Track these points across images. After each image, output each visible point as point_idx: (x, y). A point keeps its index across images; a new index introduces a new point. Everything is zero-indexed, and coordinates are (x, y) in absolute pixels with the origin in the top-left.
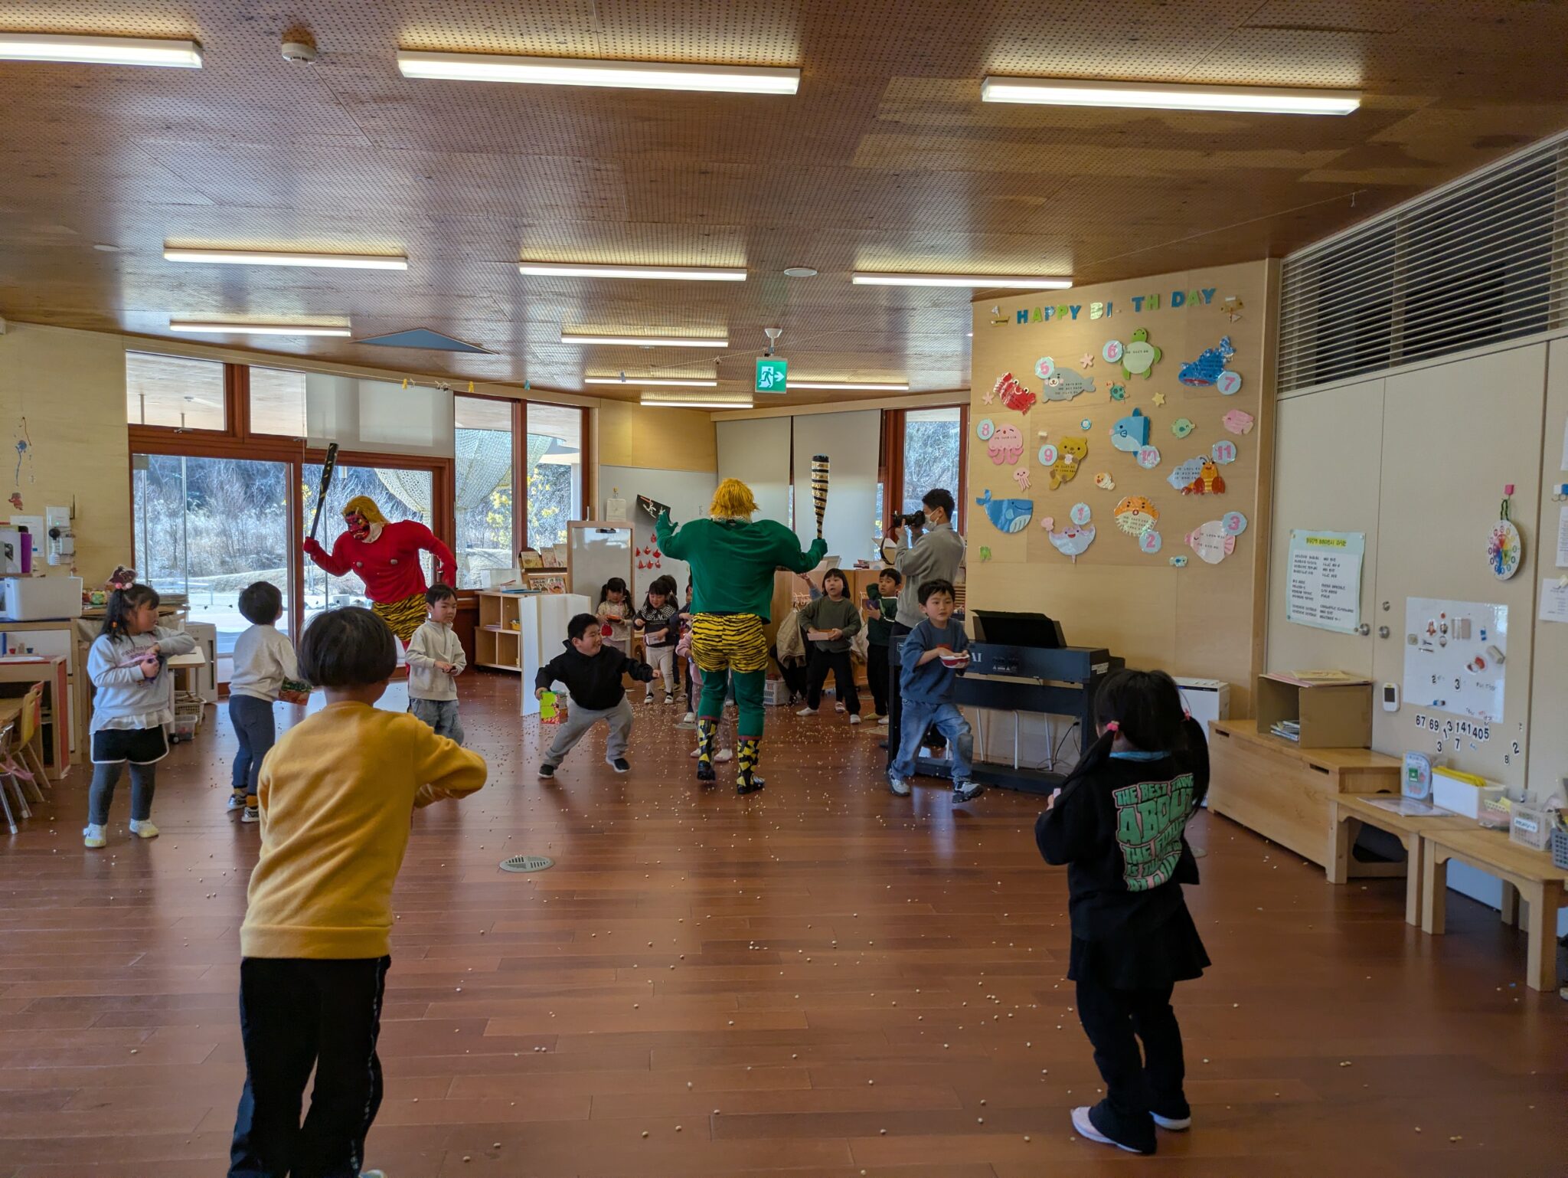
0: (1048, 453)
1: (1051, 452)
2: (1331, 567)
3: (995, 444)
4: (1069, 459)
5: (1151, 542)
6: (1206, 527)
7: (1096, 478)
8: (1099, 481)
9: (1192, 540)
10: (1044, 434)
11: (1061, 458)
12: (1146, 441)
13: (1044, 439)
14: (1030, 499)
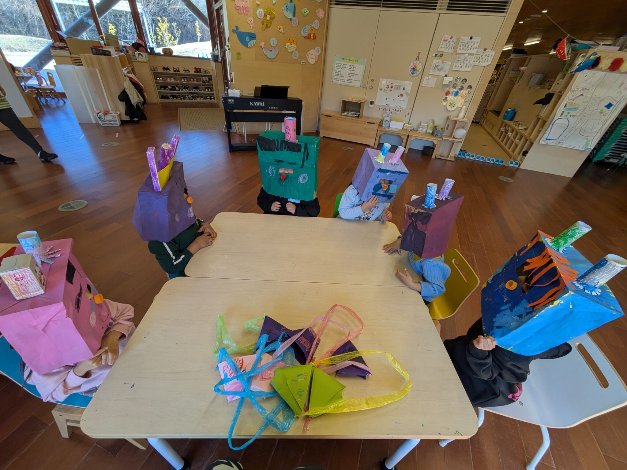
0: (261, 12)
2: (352, 68)
3: (238, 3)
5: (295, 55)
6: (311, 51)
9: (307, 55)
11: (265, 16)
12: (294, 15)
13: (259, 5)
14: (255, 33)
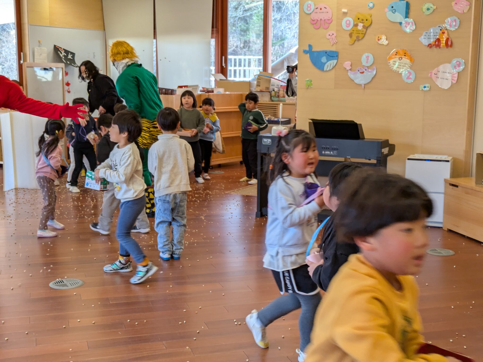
0: (348, 22)
1: (349, 21)
3: (315, 16)
4: (360, 27)
5: (409, 76)
6: (441, 68)
7: (377, 38)
8: (379, 40)
9: (433, 75)
10: (345, 10)
11: (356, 25)
12: (407, 16)
13: (345, 14)
14: (337, 51)
